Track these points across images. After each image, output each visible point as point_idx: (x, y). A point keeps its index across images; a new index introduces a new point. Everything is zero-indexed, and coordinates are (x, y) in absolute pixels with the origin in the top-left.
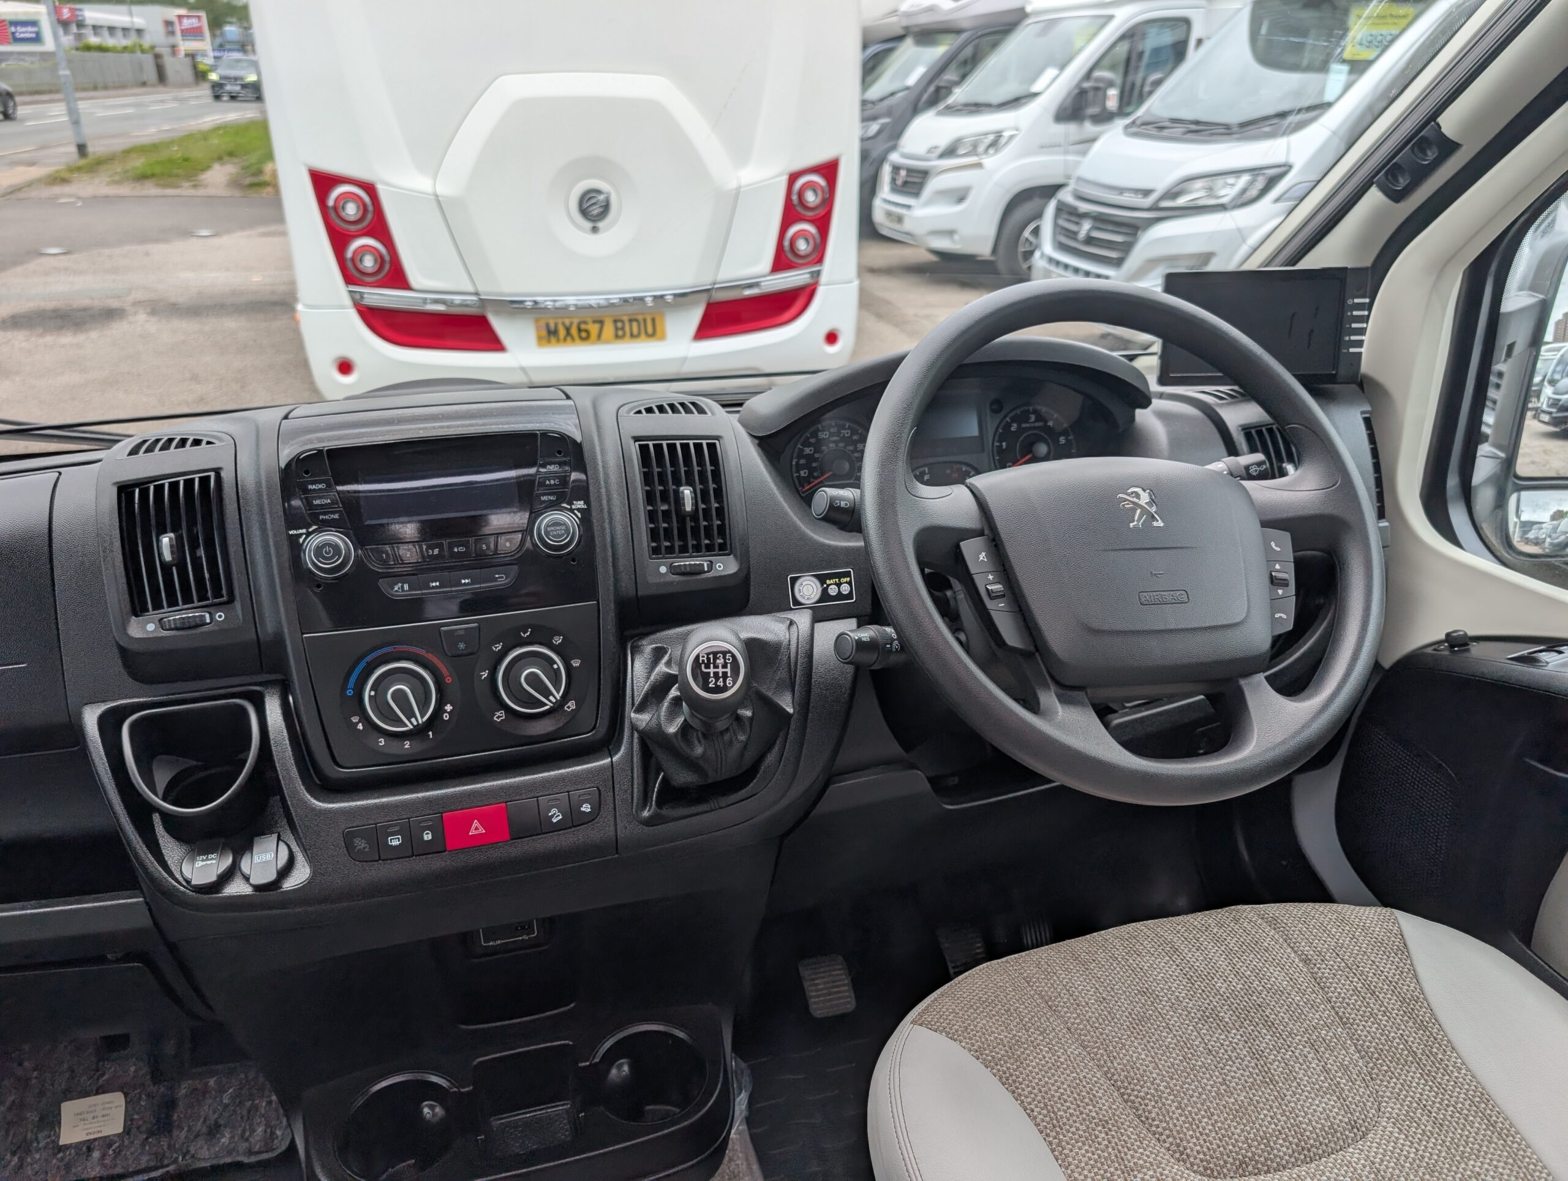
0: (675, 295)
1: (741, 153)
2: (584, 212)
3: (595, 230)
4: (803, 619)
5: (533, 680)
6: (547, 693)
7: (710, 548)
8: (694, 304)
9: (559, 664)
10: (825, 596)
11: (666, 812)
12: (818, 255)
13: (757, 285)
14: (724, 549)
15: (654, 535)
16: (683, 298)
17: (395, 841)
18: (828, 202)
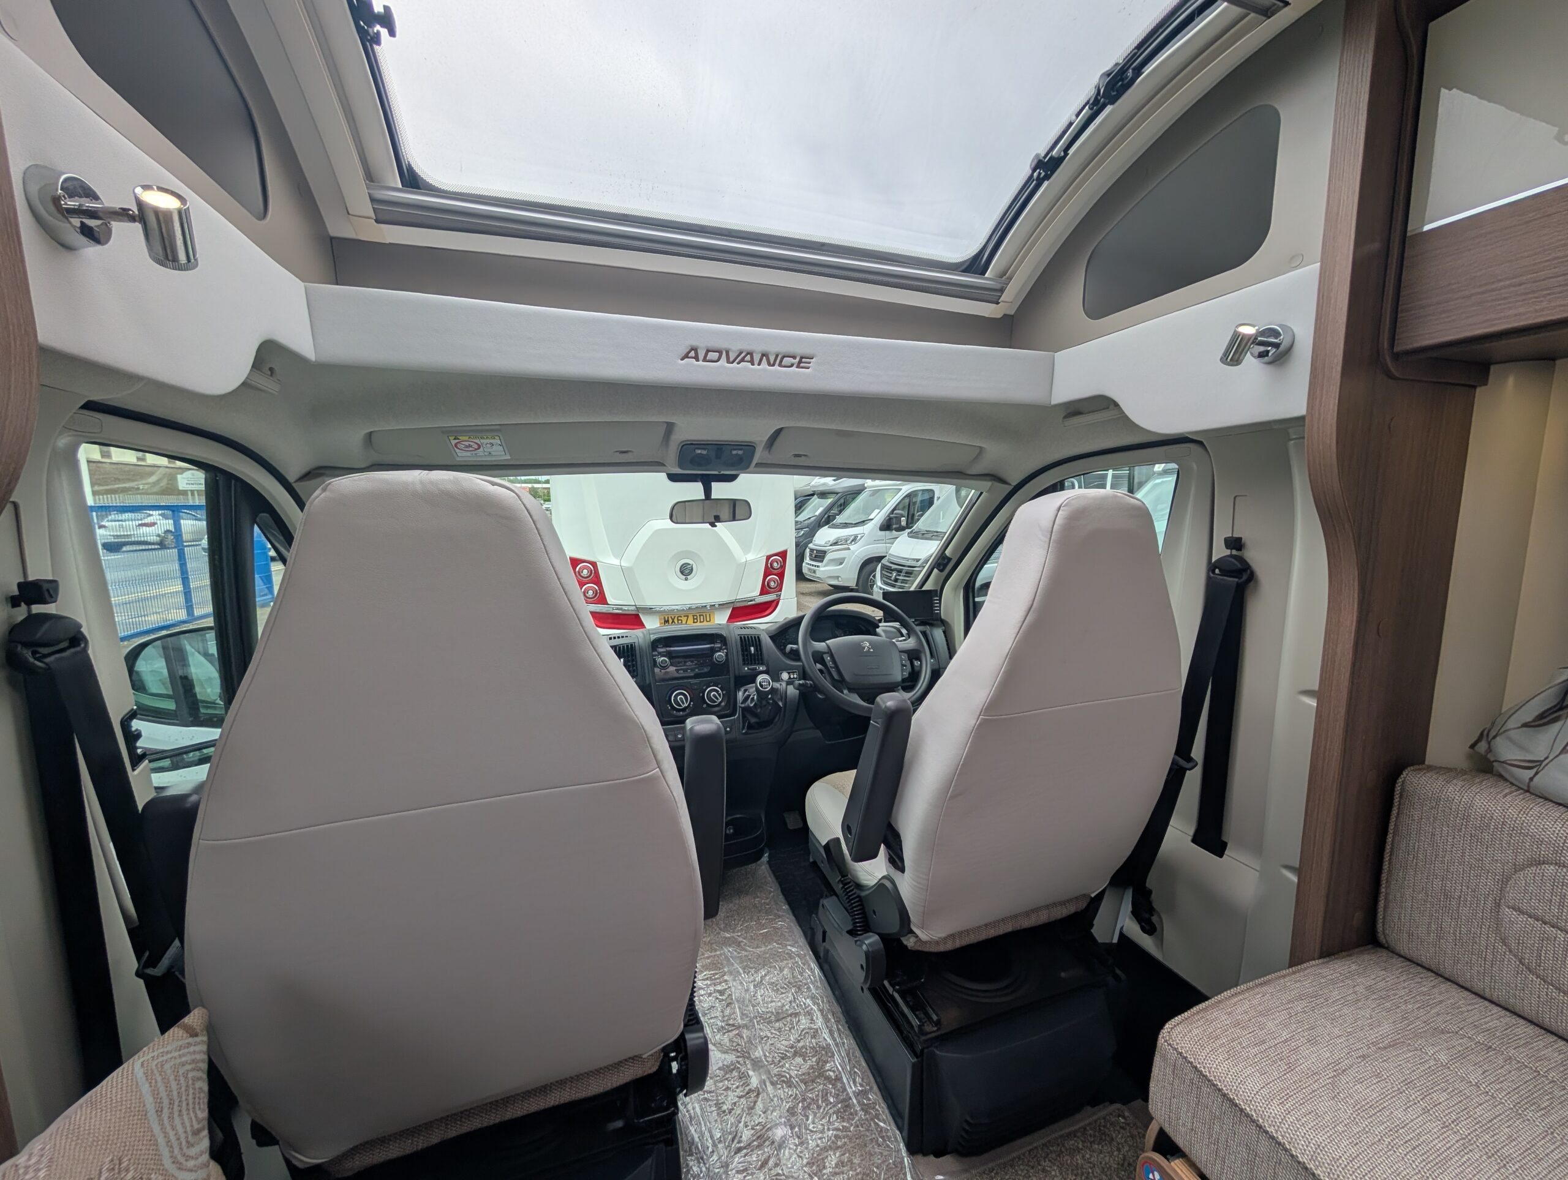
0: (719, 605)
1: (746, 549)
2: (682, 572)
3: (686, 579)
4: (784, 684)
5: (714, 695)
6: (718, 699)
7: (758, 664)
8: (729, 607)
9: (720, 692)
10: (790, 678)
11: (750, 731)
12: (780, 587)
13: (754, 600)
14: (762, 664)
15: (744, 660)
16: (722, 606)
17: (680, 736)
18: (783, 567)
